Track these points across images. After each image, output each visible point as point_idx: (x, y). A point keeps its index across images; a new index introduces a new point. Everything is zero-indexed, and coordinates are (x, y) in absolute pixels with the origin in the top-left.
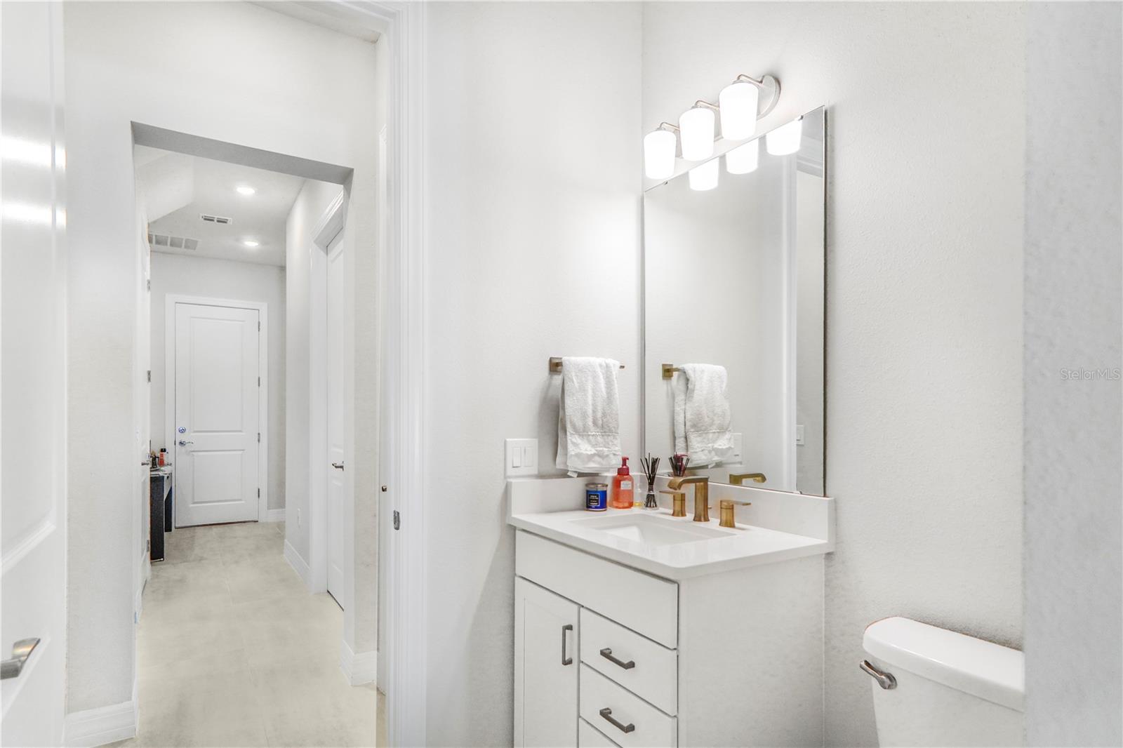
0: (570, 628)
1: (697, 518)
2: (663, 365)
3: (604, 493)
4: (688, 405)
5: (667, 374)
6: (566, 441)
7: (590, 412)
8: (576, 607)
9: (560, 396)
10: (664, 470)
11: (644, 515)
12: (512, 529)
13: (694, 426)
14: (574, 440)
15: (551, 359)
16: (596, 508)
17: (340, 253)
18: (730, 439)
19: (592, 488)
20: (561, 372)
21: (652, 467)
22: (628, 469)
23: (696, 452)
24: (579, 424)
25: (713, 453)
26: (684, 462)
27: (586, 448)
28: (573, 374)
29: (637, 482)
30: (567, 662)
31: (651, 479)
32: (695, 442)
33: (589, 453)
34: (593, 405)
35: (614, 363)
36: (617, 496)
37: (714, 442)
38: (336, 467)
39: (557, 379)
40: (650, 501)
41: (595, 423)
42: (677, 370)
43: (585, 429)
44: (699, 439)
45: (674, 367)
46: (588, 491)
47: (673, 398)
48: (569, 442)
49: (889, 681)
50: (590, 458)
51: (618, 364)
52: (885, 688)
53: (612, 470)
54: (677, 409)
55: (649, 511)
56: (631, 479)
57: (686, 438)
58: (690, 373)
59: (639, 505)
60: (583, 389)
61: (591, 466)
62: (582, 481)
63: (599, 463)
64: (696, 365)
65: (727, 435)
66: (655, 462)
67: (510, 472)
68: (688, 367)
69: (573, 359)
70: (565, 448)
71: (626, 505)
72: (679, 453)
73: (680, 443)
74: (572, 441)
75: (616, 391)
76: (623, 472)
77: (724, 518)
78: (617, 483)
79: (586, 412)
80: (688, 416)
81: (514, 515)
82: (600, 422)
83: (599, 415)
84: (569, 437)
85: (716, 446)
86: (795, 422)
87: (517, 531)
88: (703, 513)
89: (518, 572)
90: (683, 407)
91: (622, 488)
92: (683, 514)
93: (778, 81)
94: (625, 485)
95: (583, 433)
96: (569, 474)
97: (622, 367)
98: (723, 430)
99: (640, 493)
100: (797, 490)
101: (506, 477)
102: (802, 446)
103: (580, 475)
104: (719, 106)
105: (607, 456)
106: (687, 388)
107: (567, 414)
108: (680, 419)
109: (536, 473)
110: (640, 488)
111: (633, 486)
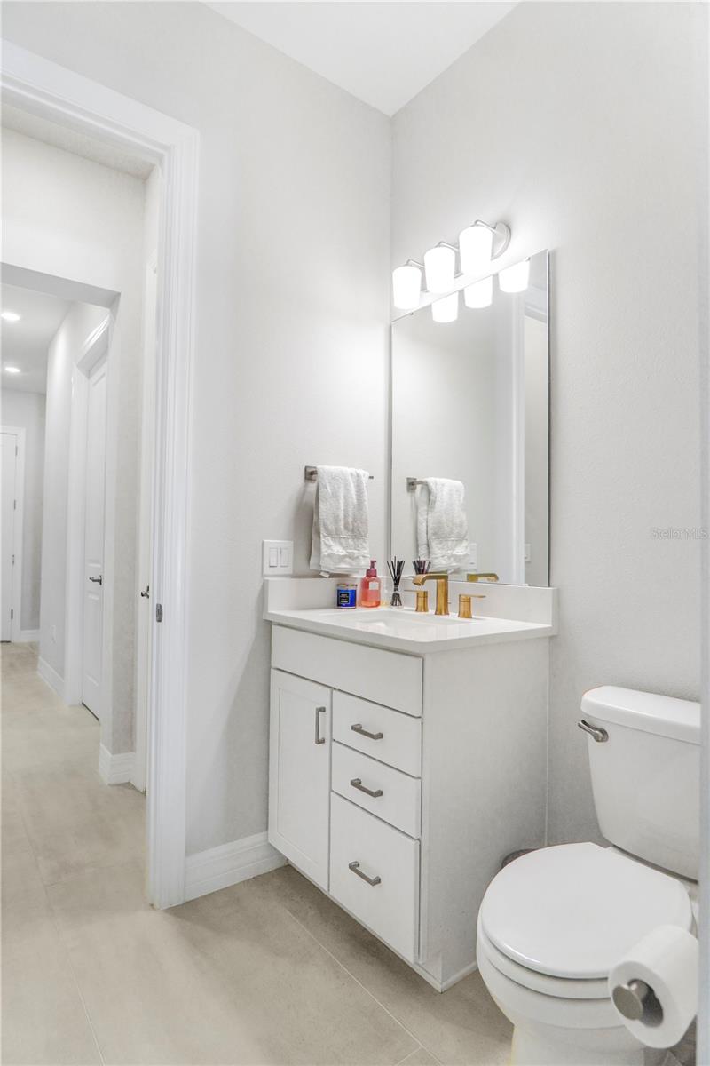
0: (323, 710)
1: (438, 612)
2: (408, 479)
3: (354, 592)
4: (430, 515)
5: (412, 487)
6: (320, 542)
7: (342, 516)
8: (329, 690)
9: (314, 502)
10: (408, 573)
11: (390, 612)
12: (269, 624)
13: (435, 534)
14: (327, 542)
15: (306, 468)
16: (346, 605)
17: (102, 377)
18: (466, 547)
19: (343, 588)
20: (315, 480)
21: (398, 570)
22: (376, 571)
23: (436, 558)
24: (332, 527)
25: (452, 559)
26: (426, 566)
27: (338, 550)
28: (327, 481)
29: (384, 584)
30: (320, 742)
31: (397, 581)
32: (437, 549)
33: (341, 554)
34: (344, 510)
35: (365, 474)
36: (365, 597)
37: (453, 549)
38: (94, 581)
39: (312, 487)
40: (396, 600)
41: (346, 527)
42: (421, 483)
43: (337, 532)
44: (440, 546)
45: (418, 480)
46: (338, 591)
47: (417, 508)
48: (322, 543)
49: (602, 735)
50: (342, 558)
51: (367, 474)
52: (598, 741)
53: (360, 571)
54: (420, 518)
55: (394, 609)
56: (379, 581)
57: (428, 545)
58: (432, 485)
59: (386, 604)
60: (335, 495)
61: (343, 567)
62: (334, 581)
63: (350, 564)
64: (438, 479)
65: (465, 544)
66: (400, 564)
67: (267, 571)
68: (431, 480)
69: (327, 467)
70: (319, 550)
71: (374, 604)
72: (422, 559)
73: (423, 550)
74: (326, 545)
75: (366, 498)
76: (371, 574)
77: (462, 610)
78: (365, 584)
79: (338, 516)
80: (430, 525)
81: (271, 611)
82: (351, 527)
83: (350, 520)
84: (322, 539)
85: (454, 553)
86: (523, 541)
87: (273, 627)
88: (443, 607)
89: (274, 664)
90: (426, 517)
91: (370, 589)
92: (425, 610)
93: (509, 229)
94: (373, 586)
95: (335, 535)
96: (322, 574)
97: (371, 477)
98: (461, 539)
99: (386, 593)
100: (526, 582)
101: (263, 575)
102: (529, 562)
103: (332, 576)
104: (458, 248)
105: (357, 557)
106: (429, 500)
107: (321, 517)
108: (422, 528)
109: (291, 572)
110: (387, 588)
111: (380, 587)
